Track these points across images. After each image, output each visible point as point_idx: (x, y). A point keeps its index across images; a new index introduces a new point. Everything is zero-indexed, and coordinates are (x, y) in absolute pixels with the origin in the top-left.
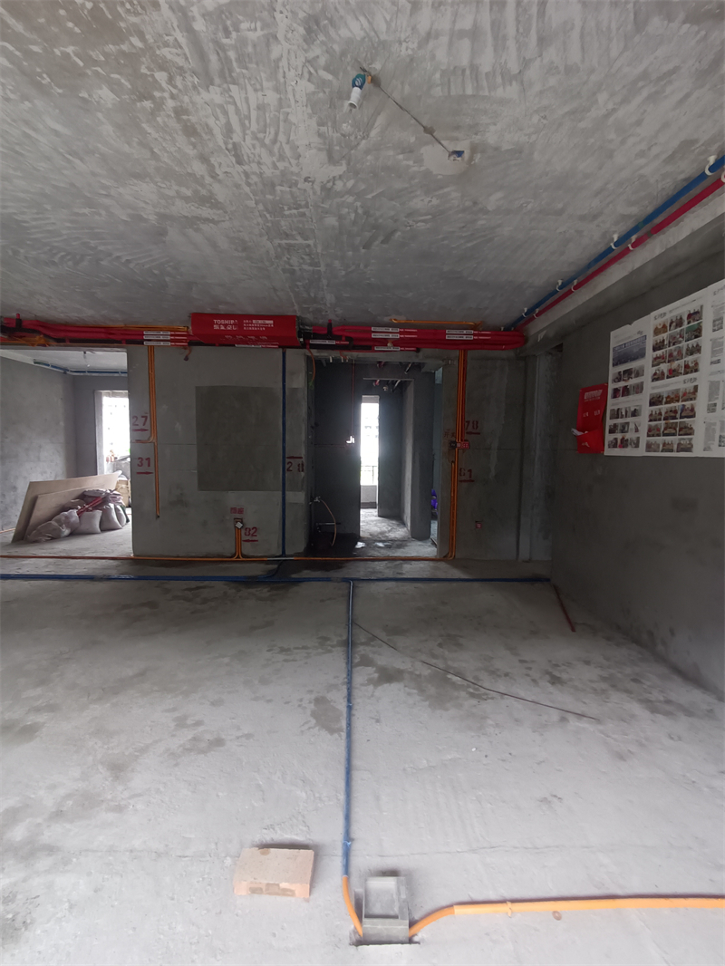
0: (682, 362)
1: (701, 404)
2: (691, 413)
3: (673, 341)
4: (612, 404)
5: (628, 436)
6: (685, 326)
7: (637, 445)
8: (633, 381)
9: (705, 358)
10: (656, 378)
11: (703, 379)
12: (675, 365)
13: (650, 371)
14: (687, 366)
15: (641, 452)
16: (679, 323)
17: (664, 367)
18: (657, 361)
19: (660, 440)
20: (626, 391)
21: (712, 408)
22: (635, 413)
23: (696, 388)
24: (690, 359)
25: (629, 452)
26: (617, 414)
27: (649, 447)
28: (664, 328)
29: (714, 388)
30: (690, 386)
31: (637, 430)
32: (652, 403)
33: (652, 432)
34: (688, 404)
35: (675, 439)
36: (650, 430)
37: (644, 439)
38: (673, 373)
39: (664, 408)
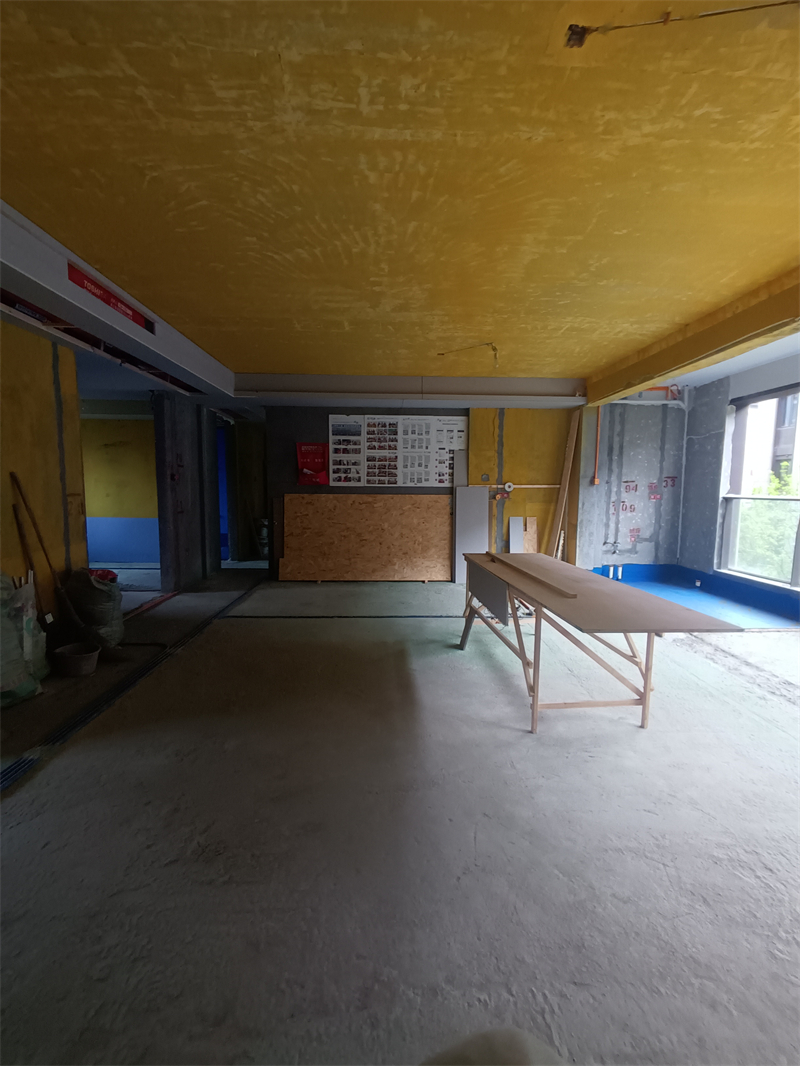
0: (387, 444)
1: (400, 463)
2: (395, 468)
3: (380, 433)
4: (332, 456)
5: (349, 476)
6: (388, 428)
7: (359, 480)
8: (350, 447)
9: (400, 444)
10: (370, 448)
11: (400, 453)
12: (382, 444)
13: (364, 445)
14: (390, 446)
15: (364, 483)
16: (384, 426)
17: (376, 444)
18: (369, 440)
19: (377, 478)
20: (345, 451)
21: (406, 466)
22: (354, 464)
23: (396, 457)
24: (392, 443)
25: (352, 484)
26: (340, 463)
27: (368, 482)
28: (374, 425)
29: (406, 458)
30: (393, 456)
31: (358, 473)
32: (368, 460)
33: (368, 474)
34: (392, 463)
35: (386, 479)
36: (368, 473)
37: (364, 478)
38: (381, 448)
39: (377, 464)
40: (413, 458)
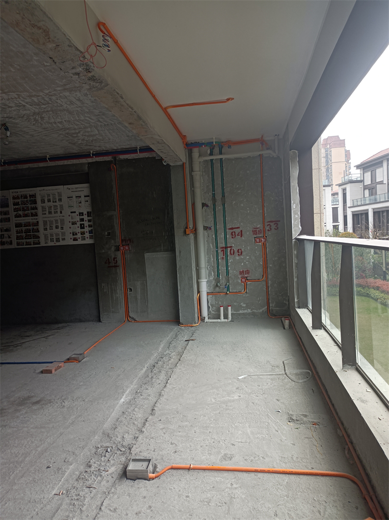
0: (29, 212)
1: (41, 227)
2: (38, 231)
3: (23, 203)
6: (29, 199)
7: (11, 244)
9: (40, 211)
10: (16, 216)
11: (40, 218)
12: (26, 212)
14: (32, 214)
15: (14, 246)
16: (26, 197)
17: (21, 213)
18: (15, 210)
19: (24, 241)
21: (46, 229)
22: (7, 230)
23: (38, 222)
24: (33, 211)
27: (18, 244)
28: (18, 197)
29: (45, 223)
30: (35, 221)
31: (10, 237)
32: (16, 226)
34: (35, 227)
35: (32, 240)
36: (18, 237)
37: (15, 241)
38: (26, 216)
39: (24, 228)
40: (51, 222)
